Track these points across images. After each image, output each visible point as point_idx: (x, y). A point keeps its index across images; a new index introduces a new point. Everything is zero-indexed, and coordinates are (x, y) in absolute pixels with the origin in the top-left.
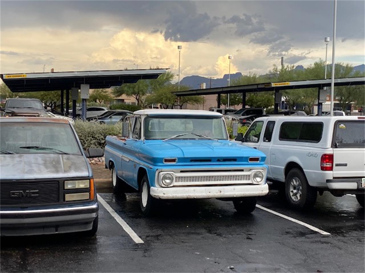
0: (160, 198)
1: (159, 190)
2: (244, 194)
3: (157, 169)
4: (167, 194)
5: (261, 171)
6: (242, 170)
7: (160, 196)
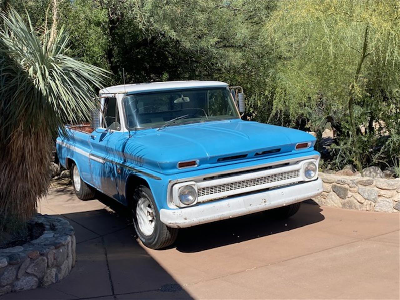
0: (178, 226)
1: (176, 213)
2: (297, 199)
3: (170, 182)
4: (189, 219)
5: (314, 161)
6: (287, 164)
7: (179, 224)
